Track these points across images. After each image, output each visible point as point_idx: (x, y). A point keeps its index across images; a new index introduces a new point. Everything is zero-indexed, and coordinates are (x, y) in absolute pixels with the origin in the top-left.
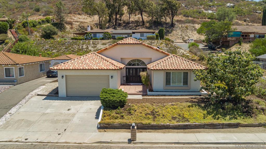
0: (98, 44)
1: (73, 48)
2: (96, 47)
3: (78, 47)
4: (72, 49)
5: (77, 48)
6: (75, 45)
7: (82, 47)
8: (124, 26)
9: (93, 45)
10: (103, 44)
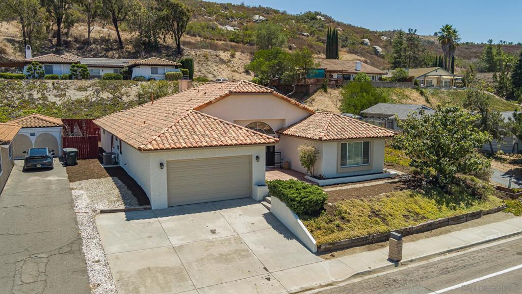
0: (67, 89)
1: (6, 98)
2: (65, 95)
3: (19, 95)
4: (5, 101)
5: (18, 99)
6: (9, 90)
7: (30, 95)
8: (78, 49)
9: (55, 91)
10: (80, 89)
